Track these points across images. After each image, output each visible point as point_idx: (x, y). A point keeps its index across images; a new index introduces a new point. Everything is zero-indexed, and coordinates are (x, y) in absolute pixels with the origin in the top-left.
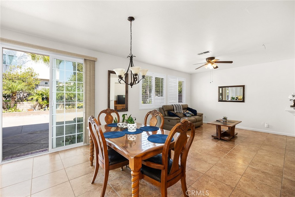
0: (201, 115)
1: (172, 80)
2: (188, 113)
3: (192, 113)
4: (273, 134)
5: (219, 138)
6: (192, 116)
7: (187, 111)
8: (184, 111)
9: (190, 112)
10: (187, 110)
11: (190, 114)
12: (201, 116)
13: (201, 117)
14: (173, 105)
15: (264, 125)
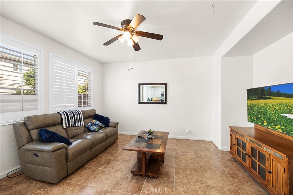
0: (116, 125)
1: (64, 65)
2: (95, 124)
3: (101, 124)
4: (195, 140)
5: (143, 174)
6: (101, 128)
7: (93, 121)
8: (88, 121)
9: (98, 123)
10: (93, 119)
11: (98, 125)
12: (115, 127)
13: (115, 129)
14: (59, 113)
15: (185, 130)
